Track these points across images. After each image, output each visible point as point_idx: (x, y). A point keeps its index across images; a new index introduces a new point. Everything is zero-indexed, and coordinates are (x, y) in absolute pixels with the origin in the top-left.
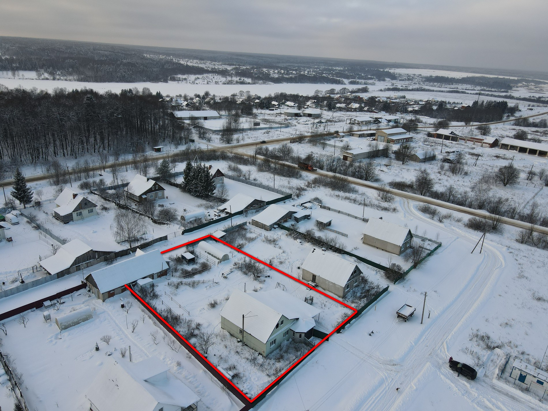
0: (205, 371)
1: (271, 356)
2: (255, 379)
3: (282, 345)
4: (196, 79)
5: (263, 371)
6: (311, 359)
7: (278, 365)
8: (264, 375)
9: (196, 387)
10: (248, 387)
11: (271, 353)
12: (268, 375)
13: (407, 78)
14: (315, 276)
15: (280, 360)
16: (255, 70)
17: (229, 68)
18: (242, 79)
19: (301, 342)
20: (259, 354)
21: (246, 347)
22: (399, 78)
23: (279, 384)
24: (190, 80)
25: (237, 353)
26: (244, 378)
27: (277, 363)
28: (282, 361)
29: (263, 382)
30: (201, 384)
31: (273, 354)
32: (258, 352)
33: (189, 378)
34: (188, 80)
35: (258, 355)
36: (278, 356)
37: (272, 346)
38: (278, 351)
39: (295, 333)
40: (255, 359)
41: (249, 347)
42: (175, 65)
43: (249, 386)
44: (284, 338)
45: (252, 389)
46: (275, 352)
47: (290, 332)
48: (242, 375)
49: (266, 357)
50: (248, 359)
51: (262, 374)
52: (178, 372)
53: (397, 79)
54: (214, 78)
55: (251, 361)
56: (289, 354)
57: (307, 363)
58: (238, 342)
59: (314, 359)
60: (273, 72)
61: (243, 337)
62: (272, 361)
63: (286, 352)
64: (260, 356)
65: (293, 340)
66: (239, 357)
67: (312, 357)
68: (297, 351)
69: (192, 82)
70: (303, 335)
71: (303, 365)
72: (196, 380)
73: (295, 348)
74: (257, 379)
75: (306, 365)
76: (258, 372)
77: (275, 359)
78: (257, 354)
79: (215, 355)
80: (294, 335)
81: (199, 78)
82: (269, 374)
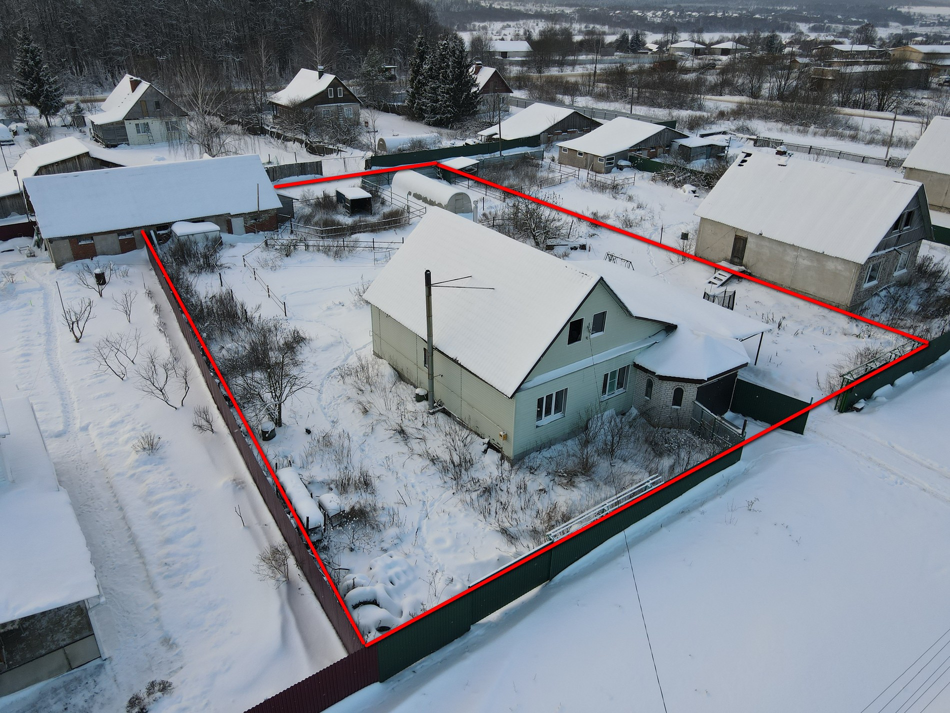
0: (238, 484)
1: (538, 458)
2: (439, 541)
3: (594, 426)
4: (504, 28)
5: (485, 513)
6: (723, 492)
7: (563, 497)
8: (488, 528)
9: (168, 541)
10: (391, 572)
11: (539, 448)
12: (504, 531)
13: (937, 22)
14: (745, 240)
15: (577, 480)
16: (618, 12)
17: (568, 11)
18: (591, 26)
19: (678, 424)
20: (490, 445)
21: (441, 417)
22: (920, 22)
23: (549, 578)
24: (493, 30)
25: (399, 436)
26: (392, 532)
27: (559, 490)
28: (583, 485)
29: (472, 560)
30: (194, 529)
31: (546, 453)
32: (486, 440)
33: (158, 502)
34: (489, 29)
35: (485, 452)
36: (571, 464)
37: (546, 420)
38: (572, 445)
39: (656, 382)
40: (466, 464)
41: (454, 418)
42: (469, 7)
43: (397, 569)
44: (606, 397)
45: (408, 584)
46: (558, 447)
47: (633, 377)
48: (383, 518)
49: (518, 461)
50: (434, 460)
51: (481, 525)
52: (133, 475)
53: (915, 23)
54: (537, 25)
55: (445, 470)
56: (619, 464)
57: (702, 504)
58: (419, 398)
59: (738, 494)
60: (653, 14)
61: (431, 376)
62: (541, 480)
63: (609, 451)
64: (492, 457)
65: (645, 413)
66: (405, 449)
67: (729, 484)
68: (660, 455)
69: (497, 33)
70: (690, 393)
71: (683, 512)
72: (184, 511)
73: (651, 443)
74: (448, 543)
75: (695, 514)
76: (462, 515)
77: (554, 474)
78: (478, 445)
79: (308, 432)
80: (648, 393)
81: (510, 26)
82: (512, 530)
